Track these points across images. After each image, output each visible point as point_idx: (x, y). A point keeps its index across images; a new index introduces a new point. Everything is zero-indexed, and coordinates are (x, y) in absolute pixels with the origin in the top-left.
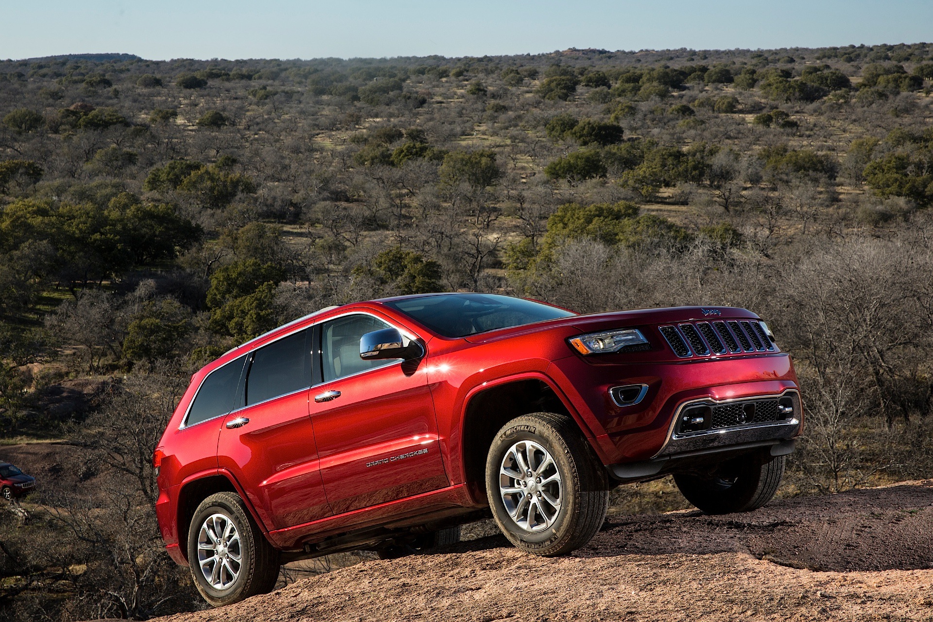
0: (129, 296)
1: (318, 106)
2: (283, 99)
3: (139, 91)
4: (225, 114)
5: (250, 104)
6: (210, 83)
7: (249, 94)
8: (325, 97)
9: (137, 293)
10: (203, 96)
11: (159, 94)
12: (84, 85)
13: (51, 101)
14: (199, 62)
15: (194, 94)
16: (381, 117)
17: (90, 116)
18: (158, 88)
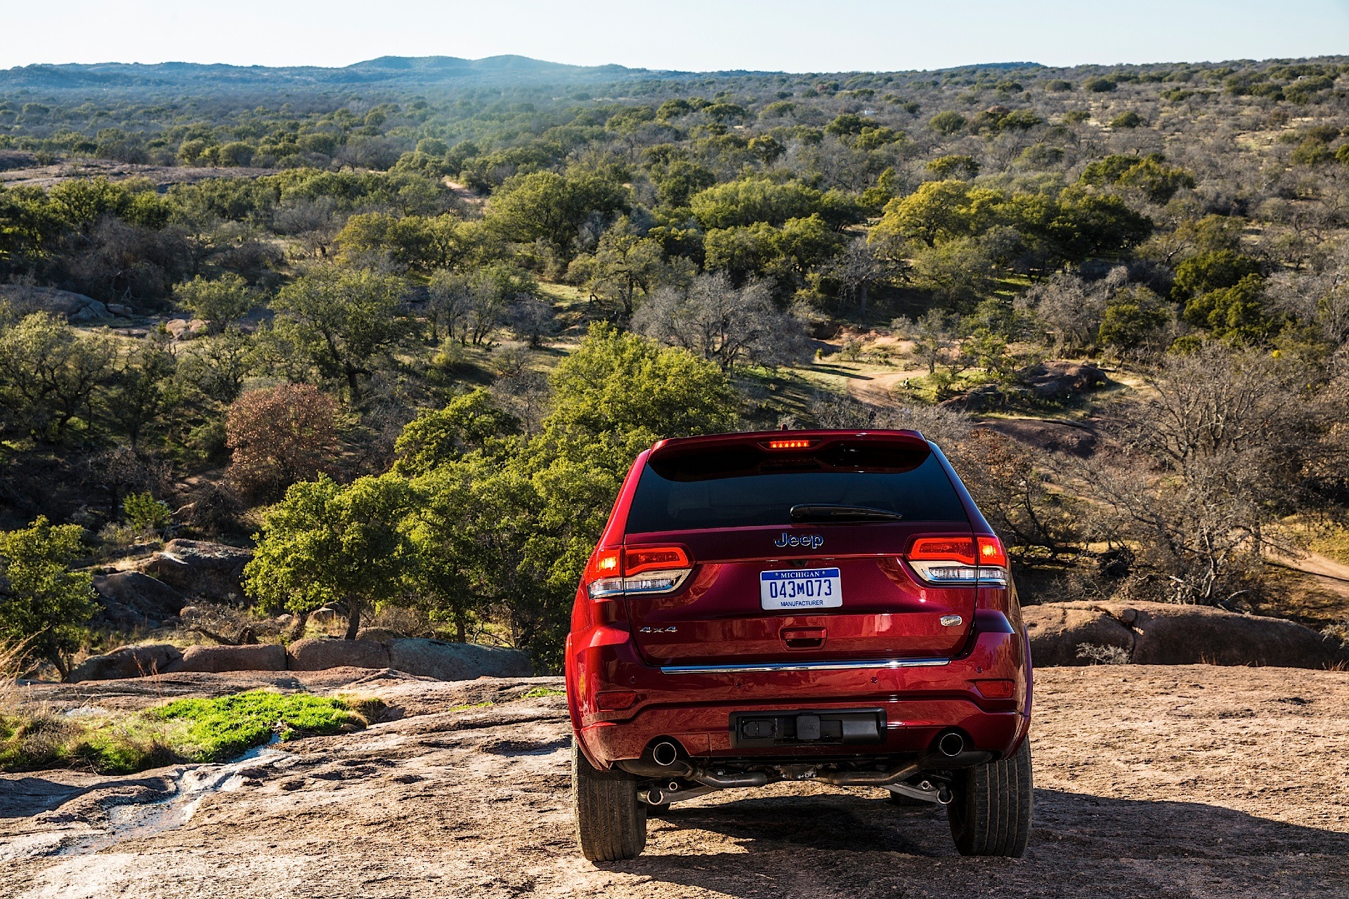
0: (1098, 283)
1: (1237, 106)
2: (1199, 100)
3: (1048, 95)
4: (1139, 116)
5: (1163, 106)
6: (1120, 86)
7: (1161, 96)
8: (1244, 98)
9: (1108, 280)
10: (1113, 99)
11: (1068, 98)
12: (995, 92)
13: (967, 105)
14: (1104, 67)
15: (1104, 96)
16: (1312, 116)
17: (1009, 117)
18: (1067, 92)
